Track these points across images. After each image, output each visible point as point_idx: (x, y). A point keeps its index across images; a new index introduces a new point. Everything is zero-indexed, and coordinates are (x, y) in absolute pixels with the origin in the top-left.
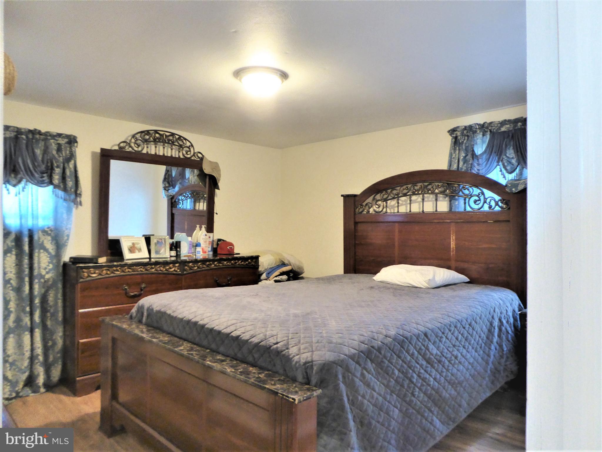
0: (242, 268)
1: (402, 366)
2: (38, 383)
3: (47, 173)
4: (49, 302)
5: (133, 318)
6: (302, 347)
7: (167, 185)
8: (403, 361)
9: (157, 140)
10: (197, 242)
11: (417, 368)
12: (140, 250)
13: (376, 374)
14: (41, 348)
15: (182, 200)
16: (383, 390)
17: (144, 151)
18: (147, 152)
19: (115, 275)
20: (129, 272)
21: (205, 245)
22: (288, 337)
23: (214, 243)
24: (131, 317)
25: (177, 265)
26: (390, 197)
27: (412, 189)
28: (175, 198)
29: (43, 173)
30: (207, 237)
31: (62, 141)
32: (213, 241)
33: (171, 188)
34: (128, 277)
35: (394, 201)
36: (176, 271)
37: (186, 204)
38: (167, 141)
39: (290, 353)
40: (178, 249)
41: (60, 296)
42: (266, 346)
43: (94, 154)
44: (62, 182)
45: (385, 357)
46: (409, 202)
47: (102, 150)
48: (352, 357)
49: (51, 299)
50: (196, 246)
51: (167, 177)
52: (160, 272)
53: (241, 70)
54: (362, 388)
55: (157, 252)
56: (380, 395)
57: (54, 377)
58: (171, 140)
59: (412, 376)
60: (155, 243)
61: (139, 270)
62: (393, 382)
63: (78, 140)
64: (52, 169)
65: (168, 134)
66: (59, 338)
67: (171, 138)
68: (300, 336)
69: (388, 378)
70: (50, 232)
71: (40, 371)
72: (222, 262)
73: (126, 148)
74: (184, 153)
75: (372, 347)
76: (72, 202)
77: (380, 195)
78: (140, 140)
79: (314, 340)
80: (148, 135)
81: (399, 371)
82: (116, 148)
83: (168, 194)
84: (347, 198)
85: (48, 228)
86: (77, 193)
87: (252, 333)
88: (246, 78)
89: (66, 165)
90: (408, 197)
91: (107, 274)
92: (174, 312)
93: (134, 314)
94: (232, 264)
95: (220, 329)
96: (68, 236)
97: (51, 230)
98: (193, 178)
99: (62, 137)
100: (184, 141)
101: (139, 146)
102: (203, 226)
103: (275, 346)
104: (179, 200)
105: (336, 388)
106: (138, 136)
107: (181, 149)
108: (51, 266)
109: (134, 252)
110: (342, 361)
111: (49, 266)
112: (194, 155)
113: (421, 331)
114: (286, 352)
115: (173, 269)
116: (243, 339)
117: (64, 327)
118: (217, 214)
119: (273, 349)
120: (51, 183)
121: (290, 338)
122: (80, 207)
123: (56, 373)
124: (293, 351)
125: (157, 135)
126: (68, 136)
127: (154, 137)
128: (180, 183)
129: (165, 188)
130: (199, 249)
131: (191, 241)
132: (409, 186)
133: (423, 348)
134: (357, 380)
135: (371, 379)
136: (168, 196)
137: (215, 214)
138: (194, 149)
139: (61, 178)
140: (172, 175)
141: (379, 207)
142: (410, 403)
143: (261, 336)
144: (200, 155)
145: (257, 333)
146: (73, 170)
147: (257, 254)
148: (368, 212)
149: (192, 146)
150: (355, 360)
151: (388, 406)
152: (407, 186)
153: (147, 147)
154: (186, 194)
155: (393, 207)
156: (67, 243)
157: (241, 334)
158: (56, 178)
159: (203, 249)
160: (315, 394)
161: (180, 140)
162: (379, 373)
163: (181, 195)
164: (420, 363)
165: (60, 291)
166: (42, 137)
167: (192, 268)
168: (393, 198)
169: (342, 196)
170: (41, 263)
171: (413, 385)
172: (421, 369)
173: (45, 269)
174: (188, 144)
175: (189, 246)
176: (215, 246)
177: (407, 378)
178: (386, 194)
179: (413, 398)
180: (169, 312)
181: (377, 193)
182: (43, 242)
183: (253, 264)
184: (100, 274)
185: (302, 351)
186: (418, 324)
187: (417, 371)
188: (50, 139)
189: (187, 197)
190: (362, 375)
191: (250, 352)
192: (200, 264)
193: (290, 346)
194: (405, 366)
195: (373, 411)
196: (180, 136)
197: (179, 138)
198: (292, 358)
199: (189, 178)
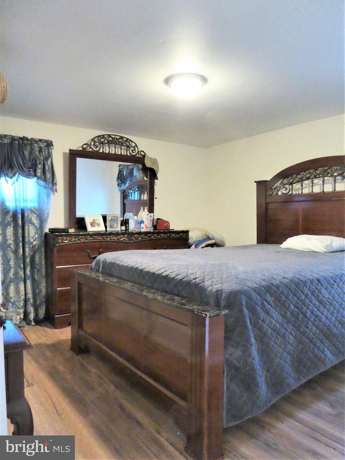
0: (175, 239)
1: (297, 302)
2: (31, 318)
3: (32, 168)
4: (36, 261)
5: (93, 269)
6: (215, 280)
7: (120, 182)
8: (298, 299)
9: (110, 142)
10: (141, 220)
11: (311, 306)
12: (99, 225)
13: (274, 306)
14: (31, 294)
15: (131, 193)
16: (280, 318)
17: (101, 151)
18: (103, 151)
19: (81, 242)
20: (91, 240)
21: (147, 222)
22: (204, 274)
23: (154, 221)
24: (91, 268)
25: (126, 236)
26: (295, 181)
27: (314, 173)
28: (126, 192)
29: (29, 168)
30: (149, 216)
31: (43, 145)
32: (153, 219)
33: (123, 184)
34: (90, 243)
35: (299, 184)
36: (125, 240)
37: (135, 196)
38: (117, 143)
39: (205, 285)
40: (127, 225)
41: (43, 257)
42: (187, 281)
43: (64, 154)
44: (43, 175)
45: (282, 293)
46: (311, 185)
47: (70, 150)
48: (254, 289)
49: (37, 259)
50: (141, 223)
51: (120, 176)
52: (113, 240)
53: (170, 78)
54: (262, 315)
55: (111, 227)
56: (278, 323)
57: (41, 315)
58: (120, 142)
59: (307, 312)
60: (110, 220)
61: (98, 238)
62: (289, 314)
63: (53, 144)
64: (36, 165)
65: (118, 137)
66: (43, 288)
67: (120, 140)
68: (214, 274)
69: (285, 310)
70: (35, 211)
71: (31, 309)
72: (160, 234)
73: (88, 149)
74: (131, 152)
75: (272, 284)
76: (50, 189)
77: (287, 180)
78: (98, 142)
79: (225, 276)
80: (103, 139)
81: (295, 306)
82: (81, 149)
83: (121, 189)
84: (260, 184)
85: (34, 208)
86: (54, 183)
87: (177, 272)
88: (174, 83)
89: (45, 162)
90: (310, 180)
91: (75, 241)
92: (121, 262)
93: (94, 267)
94: (168, 236)
95: (154, 272)
96: (48, 214)
97: (36, 210)
98: (139, 175)
99: (42, 142)
100: (131, 143)
101: (97, 147)
102: (146, 208)
103: (194, 281)
104: (129, 193)
105: (241, 311)
106: (96, 140)
107: (128, 149)
108: (37, 236)
109: (94, 226)
110: (246, 291)
111: (36, 236)
112: (138, 153)
113: (315, 278)
114: (202, 285)
115: (123, 239)
116: (170, 277)
117: (47, 280)
118: (156, 198)
119: (193, 283)
120: (35, 175)
121: (206, 275)
122: (55, 193)
123: (42, 312)
124: (207, 283)
125: (110, 139)
126: (46, 141)
127: (108, 140)
128: (129, 180)
129: (118, 185)
130: (142, 225)
131: (137, 219)
132: (312, 171)
133: (316, 290)
134: (258, 308)
135: (270, 309)
136: (120, 191)
137: (155, 199)
138: (138, 148)
139: (42, 171)
140: (123, 174)
141: (286, 189)
142: (304, 333)
143: (184, 275)
144: (143, 153)
145: (181, 273)
146: (50, 166)
147: (187, 230)
148: (277, 194)
149: (136, 146)
150: (257, 292)
151: (284, 332)
152: (309, 171)
153: (103, 148)
154: (134, 188)
155: (298, 189)
156: (48, 219)
157: (169, 274)
158: (39, 172)
159: (146, 225)
160: (223, 313)
161: (127, 142)
162: (277, 305)
163: (130, 189)
164: (313, 303)
165: (43, 254)
166: (29, 142)
167: (138, 239)
168: (298, 182)
169: (255, 182)
170: (30, 233)
171: (307, 319)
172: (314, 307)
173: (33, 238)
174: (133, 145)
175: (135, 223)
176: (155, 224)
177: (302, 313)
178: (292, 179)
179: (306, 329)
180: (117, 262)
181: (284, 178)
182: (31, 218)
183: (185, 237)
184: (70, 241)
185: (214, 283)
186: (312, 272)
187: (311, 308)
188: (34, 144)
189: (135, 191)
190: (263, 304)
191: (176, 286)
192: (143, 236)
193: (206, 280)
194: (300, 303)
195: (271, 334)
196: (127, 139)
197: (126, 140)
198: (206, 289)
199: (136, 176)
